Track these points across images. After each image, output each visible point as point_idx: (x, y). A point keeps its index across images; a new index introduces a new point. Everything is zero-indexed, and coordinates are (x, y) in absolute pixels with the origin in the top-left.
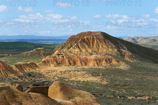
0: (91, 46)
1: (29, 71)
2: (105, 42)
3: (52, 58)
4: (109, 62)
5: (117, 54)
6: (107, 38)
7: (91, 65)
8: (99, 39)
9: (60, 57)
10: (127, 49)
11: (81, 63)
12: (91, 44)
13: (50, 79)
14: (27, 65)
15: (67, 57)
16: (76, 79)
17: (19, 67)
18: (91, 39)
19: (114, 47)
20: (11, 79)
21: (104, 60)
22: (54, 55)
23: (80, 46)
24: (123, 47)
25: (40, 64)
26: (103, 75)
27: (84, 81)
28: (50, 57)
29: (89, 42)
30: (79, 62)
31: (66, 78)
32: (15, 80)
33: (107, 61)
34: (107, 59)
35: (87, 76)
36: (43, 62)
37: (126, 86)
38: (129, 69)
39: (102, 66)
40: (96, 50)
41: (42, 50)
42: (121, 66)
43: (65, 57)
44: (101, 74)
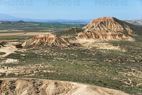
0: (107, 26)
1: (72, 42)
2: (115, 23)
3: (85, 34)
4: (120, 36)
5: (123, 31)
6: (117, 21)
7: (109, 38)
8: (112, 22)
9: (89, 33)
10: (129, 28)
11: (103, 37)
12: (107, 25)
13: (87, 48)
14: (71, 38)
15: (94, 33)
16: (103, 48)
17: (66, 39)
18: (106, 22)
19: (121, 27)
20: (63, 48)
21: (118, 35)
22: (86, 32)
23: (100, 26)
24: (127, 27)
25: (77, 38)
26: (120, 45)
27: (109, 50)
28: (83, 33)
29: (105, 23)
30: (102, 36)
31: (97, 47)
32: (66, 48)
33: (119, 36)
34: (119, 34)
35: (110, 46)
36: (79, 36)
37: (139, 53)
38: (135, 41)
39: (116, 39)
40: (110, 29)
41: (75, 28)
42: (129, 39)
43: (92, 33)
44: (119, 45)
